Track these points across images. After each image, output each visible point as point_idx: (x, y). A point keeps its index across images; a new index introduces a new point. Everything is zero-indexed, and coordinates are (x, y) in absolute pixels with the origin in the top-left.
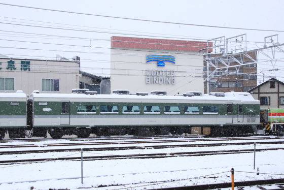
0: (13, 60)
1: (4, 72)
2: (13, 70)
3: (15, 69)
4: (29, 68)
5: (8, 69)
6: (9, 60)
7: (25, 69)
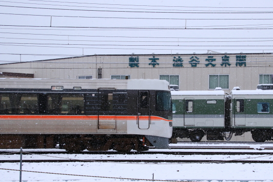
0: (228, 56)
1: (218, 69)
2: (227, 66)
3: (229, 65)
4: (245, 63)
5: (222, 65)
6: (224, 56)
7: (241, 65)
